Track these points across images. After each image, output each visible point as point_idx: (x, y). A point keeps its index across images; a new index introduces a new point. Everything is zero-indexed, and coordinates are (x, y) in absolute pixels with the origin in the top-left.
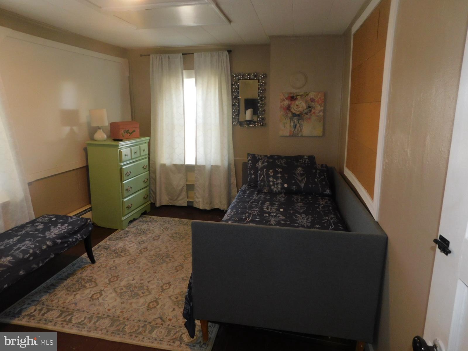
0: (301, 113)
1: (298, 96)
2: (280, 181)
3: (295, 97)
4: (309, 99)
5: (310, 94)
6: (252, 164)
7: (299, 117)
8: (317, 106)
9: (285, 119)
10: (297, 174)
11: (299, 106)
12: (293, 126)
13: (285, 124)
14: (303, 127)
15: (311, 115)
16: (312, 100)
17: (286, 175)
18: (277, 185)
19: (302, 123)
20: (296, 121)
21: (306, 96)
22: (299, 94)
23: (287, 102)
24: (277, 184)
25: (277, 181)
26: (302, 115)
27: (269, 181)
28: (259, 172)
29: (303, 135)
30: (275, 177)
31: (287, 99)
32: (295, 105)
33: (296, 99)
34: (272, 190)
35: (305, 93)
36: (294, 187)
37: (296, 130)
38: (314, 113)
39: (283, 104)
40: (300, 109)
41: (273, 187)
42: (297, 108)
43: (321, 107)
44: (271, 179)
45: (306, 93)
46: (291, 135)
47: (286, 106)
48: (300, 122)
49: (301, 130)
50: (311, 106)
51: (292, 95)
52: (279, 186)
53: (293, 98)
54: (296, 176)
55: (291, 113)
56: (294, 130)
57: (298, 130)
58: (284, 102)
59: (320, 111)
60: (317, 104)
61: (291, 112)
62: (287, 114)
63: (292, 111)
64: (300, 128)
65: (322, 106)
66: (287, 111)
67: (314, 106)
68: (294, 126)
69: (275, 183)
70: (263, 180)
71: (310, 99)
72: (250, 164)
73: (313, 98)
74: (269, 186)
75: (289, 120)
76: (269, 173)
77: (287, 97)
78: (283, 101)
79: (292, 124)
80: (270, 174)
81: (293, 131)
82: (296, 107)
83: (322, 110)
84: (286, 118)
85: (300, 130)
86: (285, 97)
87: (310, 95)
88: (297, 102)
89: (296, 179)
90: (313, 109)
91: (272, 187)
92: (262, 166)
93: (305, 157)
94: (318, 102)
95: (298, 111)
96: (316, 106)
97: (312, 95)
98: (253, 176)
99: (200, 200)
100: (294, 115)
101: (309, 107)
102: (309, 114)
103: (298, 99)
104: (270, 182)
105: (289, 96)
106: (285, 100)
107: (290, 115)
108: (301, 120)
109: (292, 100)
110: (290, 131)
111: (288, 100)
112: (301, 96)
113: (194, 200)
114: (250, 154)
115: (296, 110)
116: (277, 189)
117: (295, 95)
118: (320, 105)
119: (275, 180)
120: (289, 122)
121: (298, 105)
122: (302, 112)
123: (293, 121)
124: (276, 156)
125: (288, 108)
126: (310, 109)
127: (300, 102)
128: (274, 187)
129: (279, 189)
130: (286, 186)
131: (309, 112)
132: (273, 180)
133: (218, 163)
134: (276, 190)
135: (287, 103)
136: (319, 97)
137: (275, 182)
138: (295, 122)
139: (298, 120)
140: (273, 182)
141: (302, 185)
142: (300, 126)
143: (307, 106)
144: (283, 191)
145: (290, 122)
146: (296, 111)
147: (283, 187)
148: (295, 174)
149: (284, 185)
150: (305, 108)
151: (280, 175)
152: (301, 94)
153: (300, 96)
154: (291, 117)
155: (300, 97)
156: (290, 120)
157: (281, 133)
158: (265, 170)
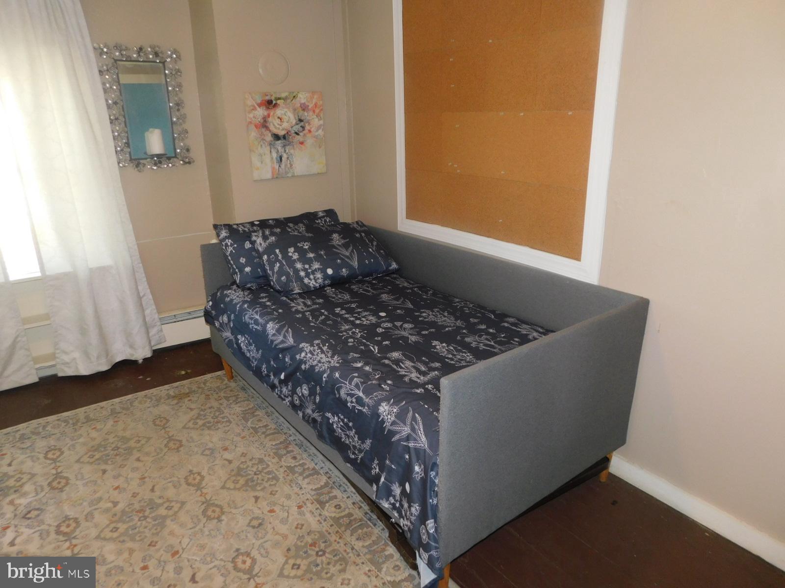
0: (287, 133)
1: (279, 99)
2: (316, 265)
3: (274, 102)
4: (299, 105)
5: (300, 95)
6: (235, 246)
7: (284, 141)
8: (313, 119)
9: (261, 146)
10: (338, 247)
11: (282, 120)
12: (276, 159)
13: (261, 156)
14: (294, 159)
15: (305, 135)
16: (304, 108)
17: (322, 253)
18: (315, 274)
19: (292, 151)
20: (279, 148)
21: (293, 100)
22: (280, 97)
23: (261, 112)
24: (313, 273)
25: (310, 267)
26: (291, 137)
27: (296, 271)
28: (265, 257)
29: (296, 175)
30: (303, 259)
31: (260, 105)
32: (276, 118)
33: (276, 105)
34: (307, 286)
35: (290, 93)
36: (344, 270)
37: (283, 166)
38: (310, 131)
39: (254, 117)
40: (285, 125)
41: (307, 279)
42: (280, 123)
43: (319, 120)
44: (299, 266)
45: (293, 93)
46: (275, 176)
47: (259, 120)
48: (287, 151)
49: (291, 165)
50: (302, 118)
51: (268, 98)
52: (319, 275)
53: (270, 104)
54: (337, 249)
55: (270, 135)
56: (280, 166)
57: (286, 165)
58: (256, 112)
59: (318, 129)
60: (313, 115)
61: (270, 131)
62: (263, 137)
63: (271, 129)
64: (289, 162)
65: (321, 118)
66: (263, 130)
67: (308, 118)
68: (279, 159)
69: (309, 271)
70: (281, 272)
71: (301, 106)
72: (231, 246)
73: (305, 103)
74: (300, 279)
75: (268, 148)
76: (290, 254)
77: (259, 101)
78: (253, 109)
79: (275, 155)
80: (292, 257)
81: (277, 167)
82: (278, 121)
83: (321, 125)
84: (261, 143)
85: (289, 165)
86: (256, 103)
87: (300, 98)
88: (279, 112)
89: (341, 254)
90: (307, 124)
91: (306, 281)
92: (267, 244)
93: (321, 214)
94: (314, 111)
95: (283, 130)
96: (310, 119)
97: (302, 98)
98: (248, 269)
99: (77, 355)
100: (277, 137)
101: (301, 120)
102: (301, 134)
103: (279, 105)
104: (299, 271)
105: (262, 100)
106: (257, 107)
107: (269, 138)
108: (289, 147)
109: (268, 108)
110: (273, 168)
111: (261, 108)
112: (285, 99)
113: (58, 360)
114: (221, 225)
115: (278, 126)
116: (316, 281)
117: (273, 98)
118: (317, 116)
119: (307, 266)
120: (269, 152)
121: (280, 117)
122: (290, 131)
123: (275, 148)
124: (270, 221)
125: (264, 124)
126: (302, 124)
127: (283, 112)
128: (310, 279)
129: (320, 281)
130: (330, 271)
131: (301, 129)
132: (304, 267)
133: (106, 260)
134: (314, 283)
135: (261, 114)
136: (314, 101)
137: (307, 269)
138: (280, 151)
139: (284, 146)
140: (305, 270)
141: (355, 264)
142: (288, 158)
143: (297, 118)
144: (326, 282)
145: (271, 151)
146: (279, 128)
147: (326, 276)
148: (334, 247)
149: (326, 271)
150: (294, 122)
151: (311, 255)
152: (283, 95)
153: (283, 99)
154: (271, 141)
155: (282, 101)
156: (271, 149)
157: (256, 175)
158: (277, 251)
